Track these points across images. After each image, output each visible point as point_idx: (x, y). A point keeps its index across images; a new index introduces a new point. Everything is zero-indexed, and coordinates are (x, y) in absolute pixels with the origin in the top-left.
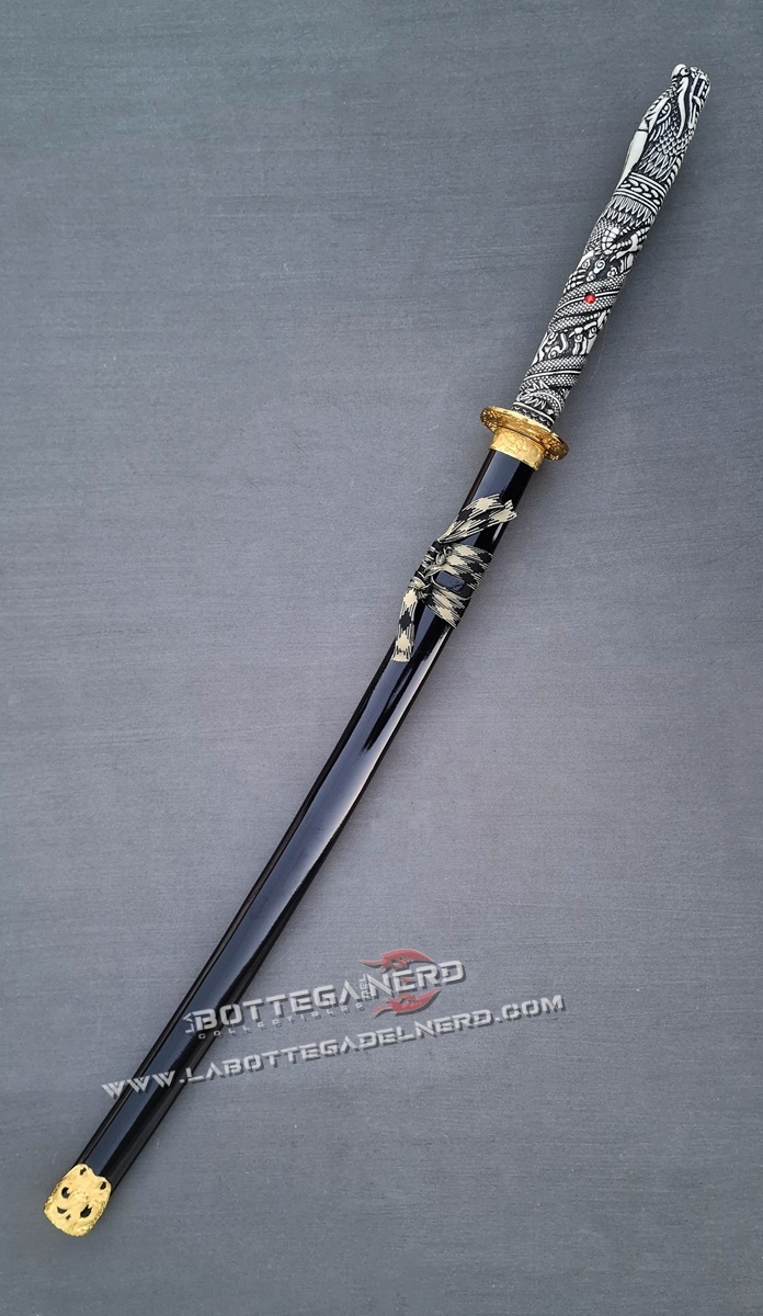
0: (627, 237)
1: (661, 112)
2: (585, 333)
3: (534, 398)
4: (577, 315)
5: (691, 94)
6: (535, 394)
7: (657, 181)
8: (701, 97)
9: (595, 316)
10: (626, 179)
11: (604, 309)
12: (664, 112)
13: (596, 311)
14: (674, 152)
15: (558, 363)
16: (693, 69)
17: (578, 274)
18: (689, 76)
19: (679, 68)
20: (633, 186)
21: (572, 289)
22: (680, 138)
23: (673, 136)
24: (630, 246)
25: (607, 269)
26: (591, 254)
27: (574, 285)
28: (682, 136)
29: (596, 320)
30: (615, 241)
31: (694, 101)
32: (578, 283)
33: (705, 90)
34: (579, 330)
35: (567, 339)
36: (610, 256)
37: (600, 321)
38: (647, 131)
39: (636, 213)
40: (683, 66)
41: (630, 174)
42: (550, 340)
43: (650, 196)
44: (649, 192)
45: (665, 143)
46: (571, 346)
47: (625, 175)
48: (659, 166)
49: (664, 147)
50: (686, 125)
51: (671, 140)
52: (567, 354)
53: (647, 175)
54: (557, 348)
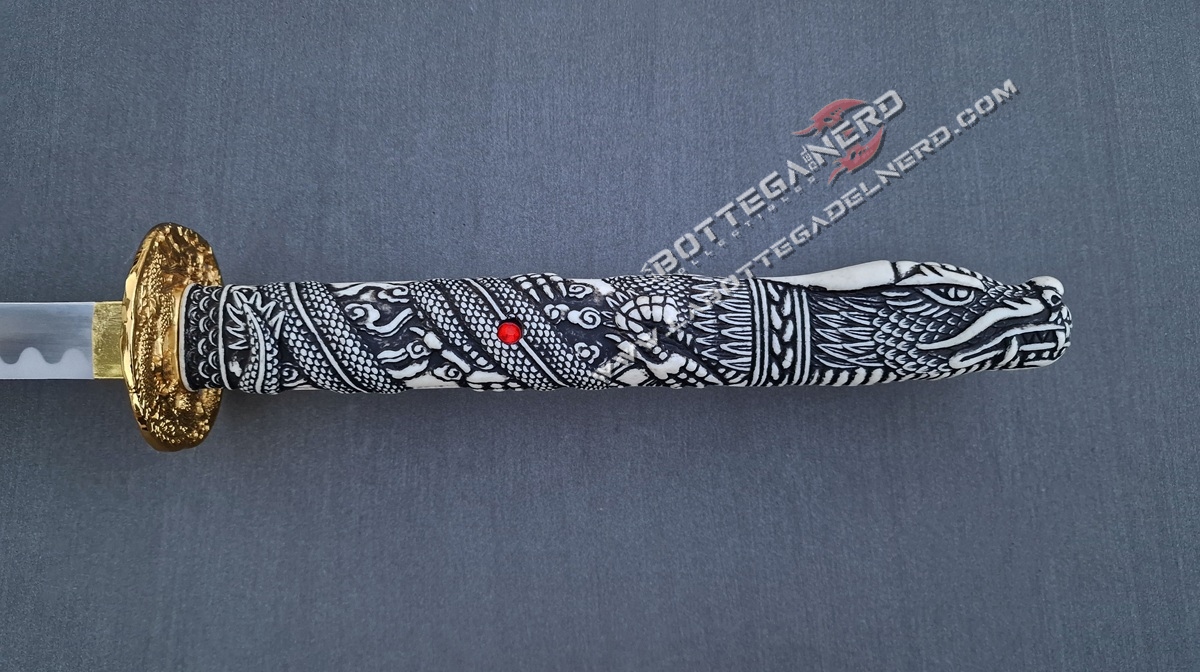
0: (671, 344)
1: (948, 286)
2: (435, 359)
3: (243, 318)
4: (462, 322)
5: (1018, 331)
6: (251, 316)
7: (815, 350)
8: (1023, 355)
9: (482, 361)
10: (787, 286)
11: (504, 372)
12: (951, 292)
13: (490, 358)
14: (889, 355)
15: (341, 332)
16: (1065, 311)
17: (553, 285)
18: (1049, 310)
19: (1054, 285)
20: (780, 305)
21: (517, 286)
22: (920, 352)
23: (916, 335)
24: (657, 360)
25: (589, 337)
26: (605, 289)
27: (526, 285)
28: (928, 354)
29: (475, 368)
30: (648, 324)
31: (1006, 343)
32: (533, 292)
33: (1039, 355)
34: (433, 341)
35: (404, 326)
36: (617, 330)
37: (478, 377)
38: (898, 277)
39: (726, 339)
40: (1061, 290)
41: (799, 288)
42: (390, 292)
43: (777, 350)
44: (784, 345)
45: (895, 326)
46: (395, 342)
47: (793, 280)
48: (846, 339)
49: (885, 328)
50: (952, 351)
51: (906, 336)
52: (371, 343)
53: (816, 324)
54: (374, 315)
